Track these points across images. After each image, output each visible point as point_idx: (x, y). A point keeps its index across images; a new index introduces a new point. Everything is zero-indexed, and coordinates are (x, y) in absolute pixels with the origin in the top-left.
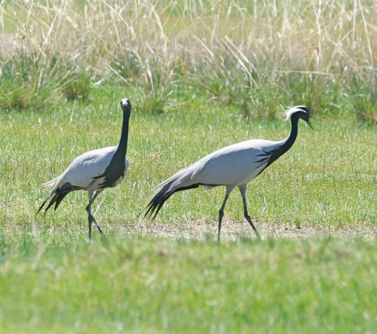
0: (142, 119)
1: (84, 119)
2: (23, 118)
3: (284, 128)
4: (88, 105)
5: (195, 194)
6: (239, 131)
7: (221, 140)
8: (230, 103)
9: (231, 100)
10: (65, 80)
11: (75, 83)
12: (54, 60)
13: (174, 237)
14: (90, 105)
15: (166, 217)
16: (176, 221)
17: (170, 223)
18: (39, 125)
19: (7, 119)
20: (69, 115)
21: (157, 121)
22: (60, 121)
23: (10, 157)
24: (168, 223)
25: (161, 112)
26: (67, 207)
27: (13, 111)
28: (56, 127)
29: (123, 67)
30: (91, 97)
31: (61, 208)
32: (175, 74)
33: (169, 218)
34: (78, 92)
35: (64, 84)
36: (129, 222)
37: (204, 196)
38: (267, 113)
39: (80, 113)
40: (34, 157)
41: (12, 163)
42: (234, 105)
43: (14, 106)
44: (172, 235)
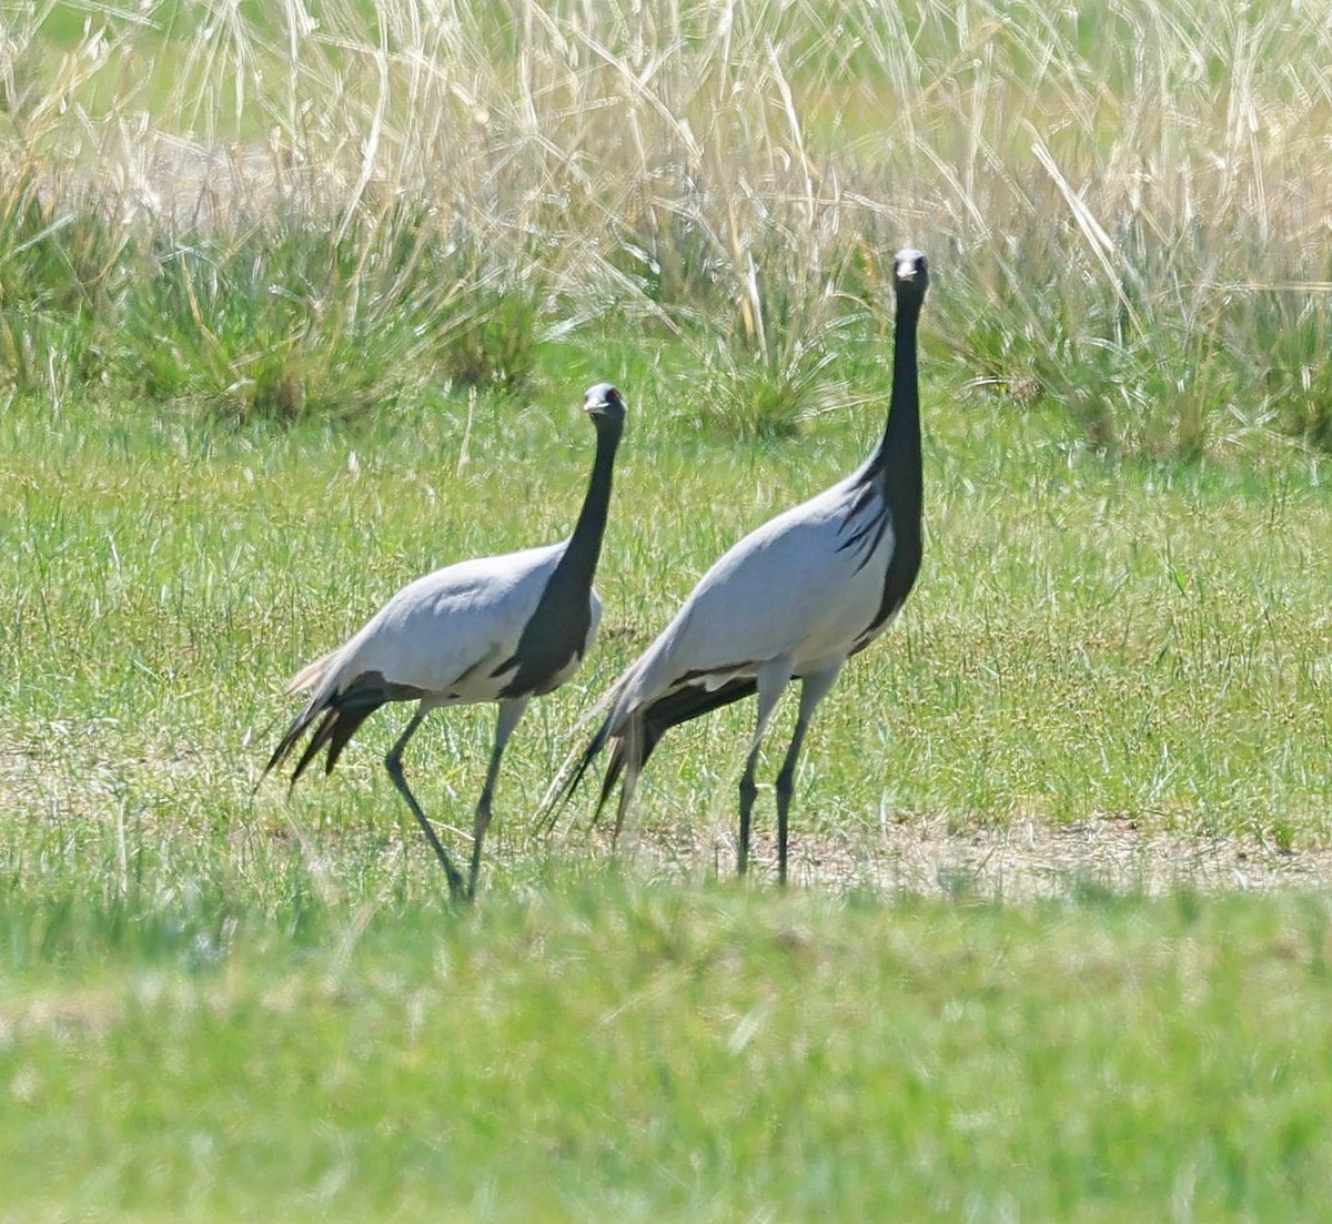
0: (723, 455)
1: (512, 457)
2: (293, 451)
3: (1235, 489)
4: (526, 405)
5: (912, 728)
6: (1071, 500)
7: (1003, 535)
8: (1038, 398)
9: (1041, 389)
10: (447, 314)
11: (481, 327)
12: (406, 243)
13: (834, 882)
14: (534, 407)
15: (808, 809)
16: (843, 823)
17: (822, 830)
18: (352, 478)
19: (232, 454)
20: (458, 440)
21: (775, 462)
22: (427, 464)
23: (244, 592)
24: (812, 831)
25: (787, 431)
26: (450, 773)
27: (258, 425)
28: (412, 486)
29: (656, 269)
30: (539, 379)
31: (427, 776)
32: (840, 293)
33: (815, 814)
34: (492, 360)
35: (444, 329)
36: (673, 828)
37: (944, 734)
38: (1174, 438)
39: (499, 436)
40: (333, 590)
41: (254, 609)
42: (1053, 405)
43: (260, 405)
44: (825, 874)
